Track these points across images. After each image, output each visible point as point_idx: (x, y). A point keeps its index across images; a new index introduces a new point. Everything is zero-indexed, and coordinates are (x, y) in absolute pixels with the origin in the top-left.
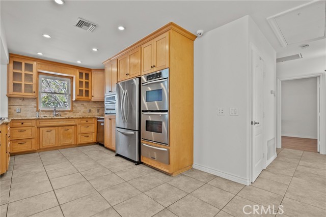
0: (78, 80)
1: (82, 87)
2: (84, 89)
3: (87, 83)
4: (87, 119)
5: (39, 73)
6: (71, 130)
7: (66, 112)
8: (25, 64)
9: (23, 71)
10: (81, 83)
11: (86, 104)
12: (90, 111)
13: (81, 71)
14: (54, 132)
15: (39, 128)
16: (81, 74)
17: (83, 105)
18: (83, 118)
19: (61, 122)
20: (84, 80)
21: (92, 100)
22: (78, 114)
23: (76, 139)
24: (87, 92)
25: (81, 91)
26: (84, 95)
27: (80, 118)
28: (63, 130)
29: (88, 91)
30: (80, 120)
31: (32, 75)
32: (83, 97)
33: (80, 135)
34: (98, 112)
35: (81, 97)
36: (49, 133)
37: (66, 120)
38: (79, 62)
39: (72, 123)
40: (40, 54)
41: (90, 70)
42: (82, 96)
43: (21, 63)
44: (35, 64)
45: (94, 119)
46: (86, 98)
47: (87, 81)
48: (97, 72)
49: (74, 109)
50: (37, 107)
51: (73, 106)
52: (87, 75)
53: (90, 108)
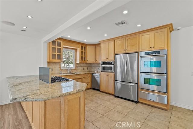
0: (81, 51)
2: (83, 56)
3: (85, 53)
4: (87, 74)
12: (84, 69)
16: (82, 47)
17: (81, 65)
19: (76, 77)
20: (83, 51)
21: (87, 62)
27: (84, 74)
29: (85, 57)
31: (60, 48)
34: (88, 69)
35: (82, 61)
39: (81, 77)
40: (69, 37)
41: (86, 45)
44: (62, 42)
45: (90, 74)
46: (84, 61)
47: (85, 51)
48: (89, 46)
49: (77, 68)
50: (60, 67)
52: (85, 48)
53: (84, 67)
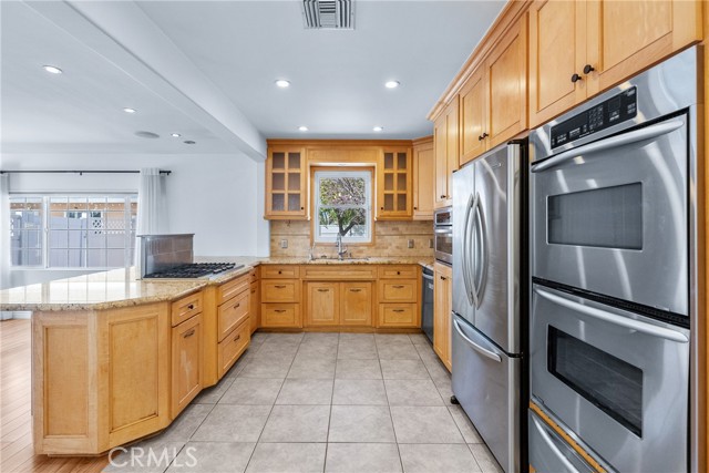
0: (384, 171)
1: (392, 189)
2: (395, 191)
3: (402, 177)
4: (397, 268)
5: (313, 168)
6: (365, 291)
7: (361, 248)
8: (290, 154)
9: (286, 170)
10: (388, 177)
11: (402, 228)
12: (412, 245)
13: (389, 150)
14: (331, 292)
15: (305, 282)
16: (388, 157)
17: (397, 229)
18: (389, 264)
19: (343, 273)
20: (395, 171)
21: (415, 218)
22: (386, 251)
23: (375, 314)
24: (402, 198)
25: (388, 198)
26: (395, 206)
27: (384, 264)
28: (348, 290)
29: (405, 195)
30: (382, 268)
31: (299, 174)
32: (393, 213)
33: (382, 306)
34: (432, 247)
35: (389, 213)
36: (323, 295)
37: (354, 268)
38: (377, 129)
39: (367, 275)
40: (303, 129)
41: (408, 143)
42: (392, 209)
43: (283, 154)
44: (303, 152)
45: (415, 268)
46: (400, 213)
47: (401, 171)
48: (424, 147)
49: (378, 241)
50: (311, 237)
51: (375, 234)
52: (402, 157)
53: (413, 238)
